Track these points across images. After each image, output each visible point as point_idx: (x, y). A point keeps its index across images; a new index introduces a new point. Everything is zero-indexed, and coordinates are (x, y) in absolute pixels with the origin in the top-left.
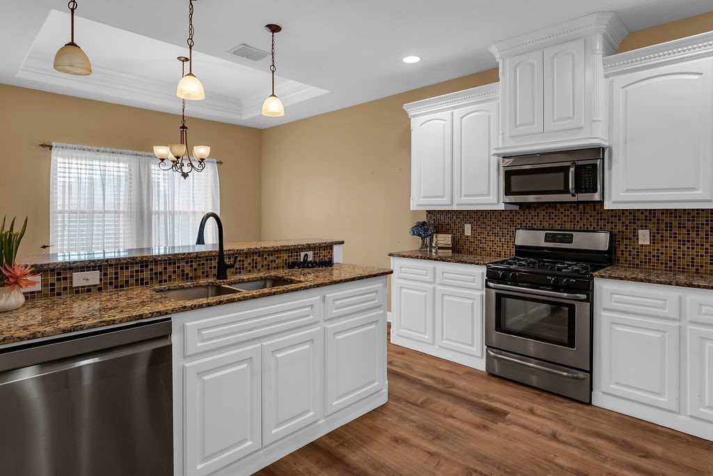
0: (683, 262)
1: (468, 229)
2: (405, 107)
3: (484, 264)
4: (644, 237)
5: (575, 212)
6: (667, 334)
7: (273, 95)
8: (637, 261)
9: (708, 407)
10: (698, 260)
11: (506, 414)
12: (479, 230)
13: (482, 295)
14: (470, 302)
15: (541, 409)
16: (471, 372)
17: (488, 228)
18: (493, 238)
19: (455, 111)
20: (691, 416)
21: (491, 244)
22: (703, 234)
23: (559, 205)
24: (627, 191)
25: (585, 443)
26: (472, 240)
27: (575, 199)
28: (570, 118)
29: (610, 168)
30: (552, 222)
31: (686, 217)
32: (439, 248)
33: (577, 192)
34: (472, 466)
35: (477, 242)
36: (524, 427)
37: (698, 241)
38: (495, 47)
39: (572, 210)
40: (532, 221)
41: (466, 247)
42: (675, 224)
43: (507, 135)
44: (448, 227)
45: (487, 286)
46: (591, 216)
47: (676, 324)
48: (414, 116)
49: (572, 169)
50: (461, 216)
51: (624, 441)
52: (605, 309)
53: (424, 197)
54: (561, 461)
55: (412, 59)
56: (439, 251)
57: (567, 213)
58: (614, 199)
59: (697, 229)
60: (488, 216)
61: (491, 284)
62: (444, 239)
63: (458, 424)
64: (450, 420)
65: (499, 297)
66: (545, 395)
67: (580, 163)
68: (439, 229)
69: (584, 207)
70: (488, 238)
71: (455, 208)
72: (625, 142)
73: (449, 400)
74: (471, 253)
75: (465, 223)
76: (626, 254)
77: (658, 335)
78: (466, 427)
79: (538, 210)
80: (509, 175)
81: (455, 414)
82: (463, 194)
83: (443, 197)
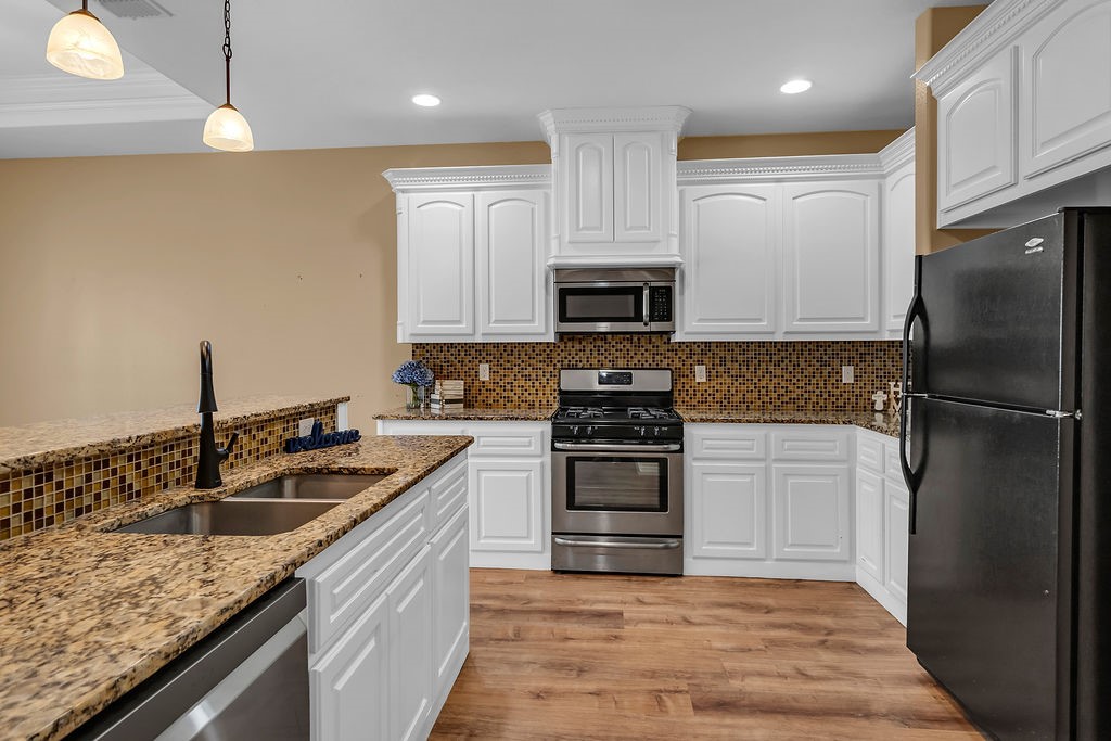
0: (736, 399)
1: (484, 373)
2: (388, 174)
4: (701, 373)
5: (628, 346)
6: (755, 477)
7: (228, 105)
8: (694, 402)
9: (791, 545)
10: (748, 395)
11: (621, 614)
12: (502, 372)
13: (542, 465)
14: (525, 475)
15: (647, 596)
16: (532, 576)
17: (516, 369)
18: (522, 383)
19: (479, 195)
20: (777, 560)
21: (519, 391)
22: (752, 368)
23: (609, 337)
24: (700, 320)
25: (717, 617)
26: (491, 387)
27: (646, 329)
28: (644, 227)
29: (682, 293)
30: (602, 358)
31: (737, 350)
32: (448, 402)
33: (652, 319)
34: (651, 688)
35: (498, 390)
36: (652, 621)
37: (748, 376)
38: (550, 115)
39: (625, 343)
40: (577, 358)
41: (480, 398)
42: (729, 358)
43: (567, 239)
44: (451, 369)
45: (554, 449)
46: (646, 350)
47: (763, 465)
48: (403, 191)
49: (646, 292)
50: (473, 352)
51: (741, 603)
52: (696, 459)
53: (425, 322)
54: (718, 644)
55: (426, 101)
56: (447, 406)
57: (620, 346)
58: (687, 329)
59: (747, 363)
60: (516, 352)
61: (558, 445)
62: (454, 388)
63: (584, 645)
64: (571, 644)
65: (571, 462)
66: (634, 578)
67: (653, 284)
68: (440, 373)
69: (639, 339)
70: (516, 383)
71: (479, 339)
72: (698, 264)
73: (545, 619)
74: (488, 406)
75: (480, 362)
76: (683, 394)
77: (748, 479)
78: (599, 645)
79: (584, 343)
80: (563, 294)
81: (569, 634)
82: (493, 319)
83: (459, 322)
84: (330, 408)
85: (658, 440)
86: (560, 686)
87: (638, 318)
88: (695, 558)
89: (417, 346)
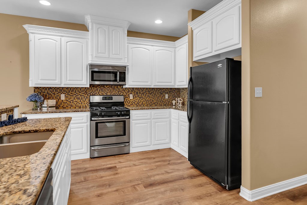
0: (140, 103)
1: (63, 97)
2: (25, 26)
3: (88, 111)
4: (131, 96)
5: (111, 89)
6: (148, 124)
8: (129, 105)
9: (157, 141)
10: (143, 102)
11: (116, 167)
12: (69, 97)
13: (87, 125)
14: (81, 129)
15: (121, 160)
16: (84, 161)
17: (74, 96)
18: (77, 100)
19: (63, 38)
20: (153, 145)
21: (75, 103)
22: (144, 95)
23: (105, 86)
24: (133, 82)
25: (142, 162)
26: (65, 102)
27: (118, 84)
28: (118, 54)
29: (128, 74)
30: (103, 92)
31: (141, 90)
32: (50, 107)
33: (120, 81)
34: (131, 185)
35: (68, 103)
36: (125, 167)
37: (143, 97)
39: (110, 88)
40: (95, 92)
41: (61, 106)
42: (139, 92)
43: (94, 56)
44: (50, 96)
45: (91, 120)
46: (116, 90)
47: (150, 120)
49: (118, 73)
50: (58, 90)
52: (133, 120)
53: (41, 80)
54: (145, 169)
56: (49, 109)
57: (108, 89)
58: (129, 84)
59: (143, 93)
60: (74, 90)
61: (92, 119)
62: (52, 102)
63: (108, 178)
64: (104, 178)
65: (97, 124)
66: (116, 156)
67: (120, 71)
68: (46, 97)
69: (114, 87)
70: (74, 100)
71: (62, 86)
72: (132, 66)
73: (93, 173)
74: (64, 108)
75: (61, 94)
76: (127, 102)
77: (146, 124)
78: (112, 177)
79: (97, 88)
80: (93, 72)
81: (102, 175)
82: (68, 79)
83: (55, 80)
84: (12, 110)
85: (123, 115)
86: (105, 191)
87: (116, 80)
88: (133, 148)
89: (36, 88)
